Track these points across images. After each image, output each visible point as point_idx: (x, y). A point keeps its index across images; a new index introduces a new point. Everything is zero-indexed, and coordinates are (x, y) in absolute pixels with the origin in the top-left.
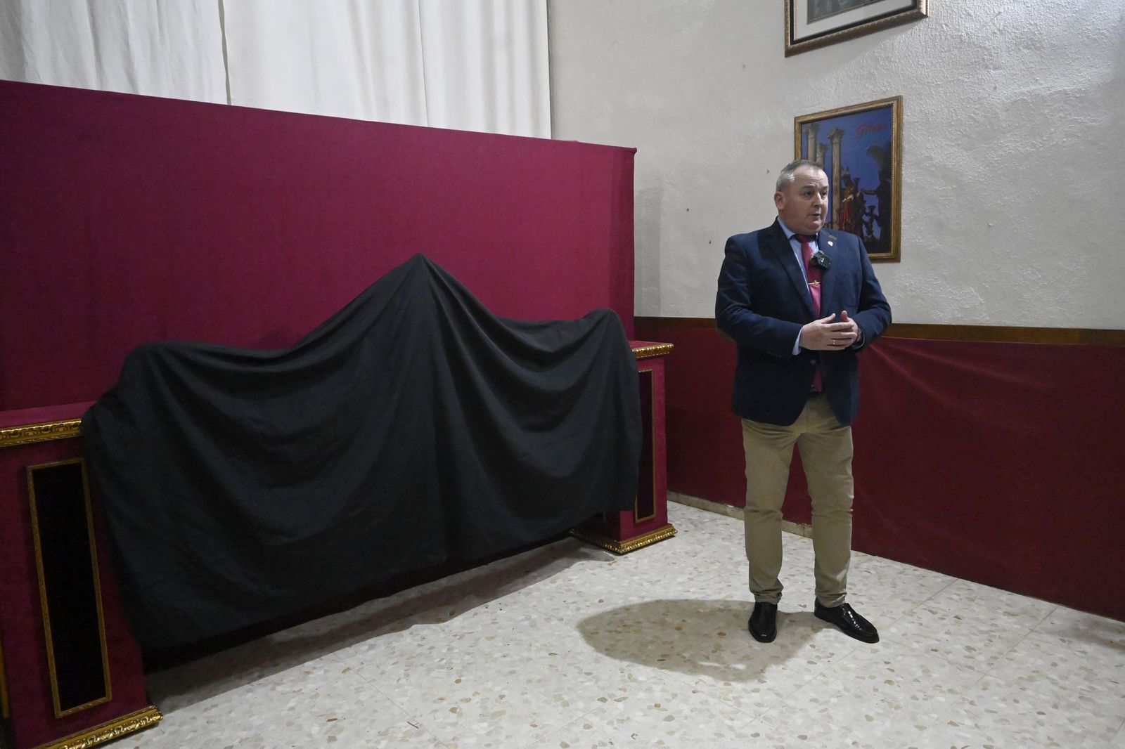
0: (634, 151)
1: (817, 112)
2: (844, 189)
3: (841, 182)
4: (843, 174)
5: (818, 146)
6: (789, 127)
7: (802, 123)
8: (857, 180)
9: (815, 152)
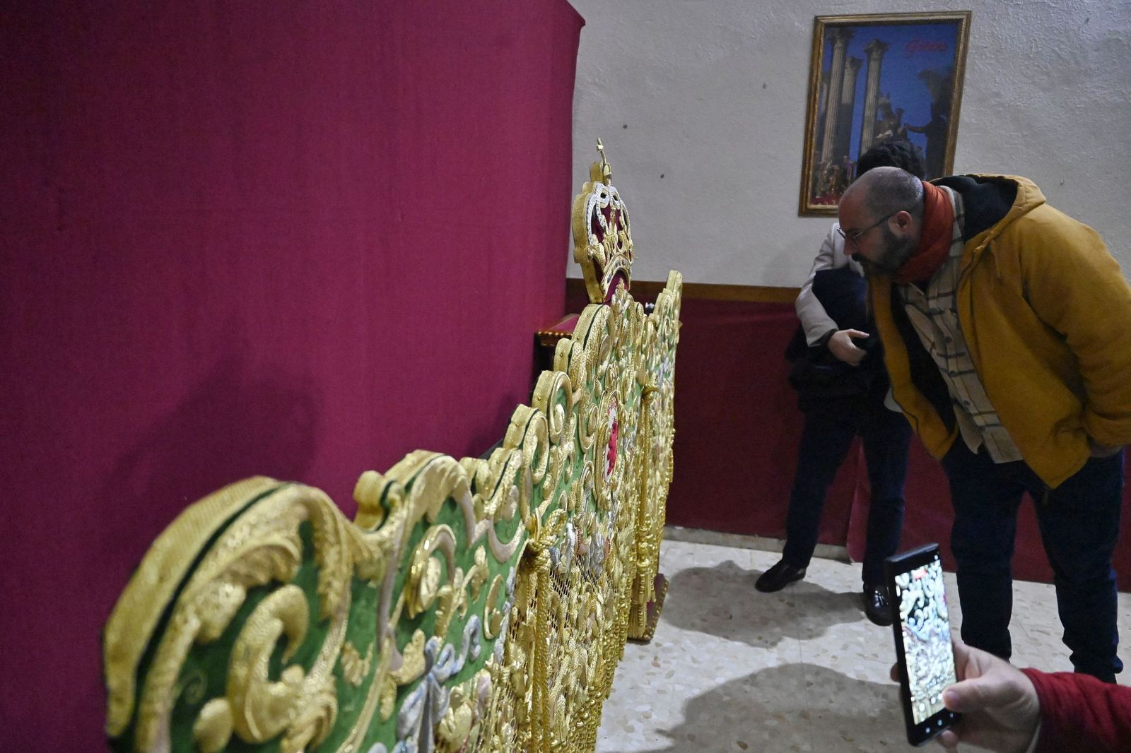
0: (583, 23)
1: (848, 13)
2: (881, 122)
3: (876, 110)
4: (882, 100)
5: (849, 60)
6: (806, 30)
7: (826, 26)
8: (900, 111)
9: (843, 68)
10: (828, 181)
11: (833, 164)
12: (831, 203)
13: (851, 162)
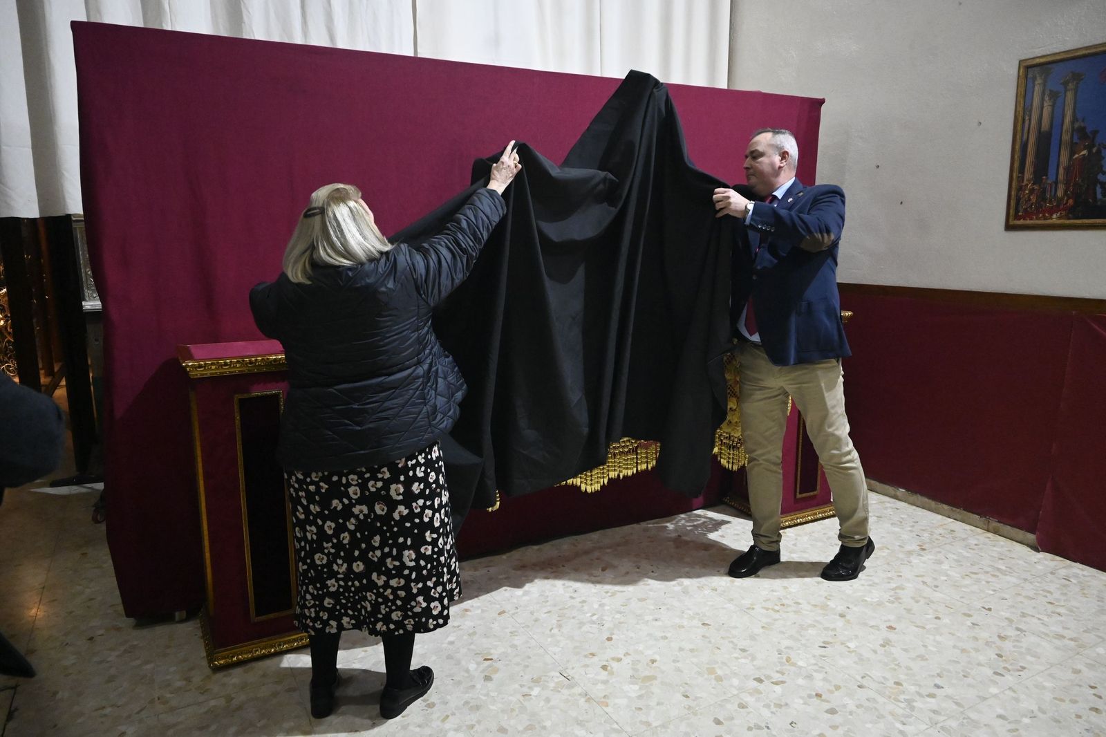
0: (822, 102)
1: (1049, 53)
2: (1076, 143)
3: (1073, 134)
4: (1076, 125)
5: (1047, 92)
6: (1012, 71)
7: (1028, 67)
8: (1095, 133)
9: (1043, 100)
10: (1030, 200)
11: (1034, 184)
12: (1031, 219)
13: (1049, 182)
